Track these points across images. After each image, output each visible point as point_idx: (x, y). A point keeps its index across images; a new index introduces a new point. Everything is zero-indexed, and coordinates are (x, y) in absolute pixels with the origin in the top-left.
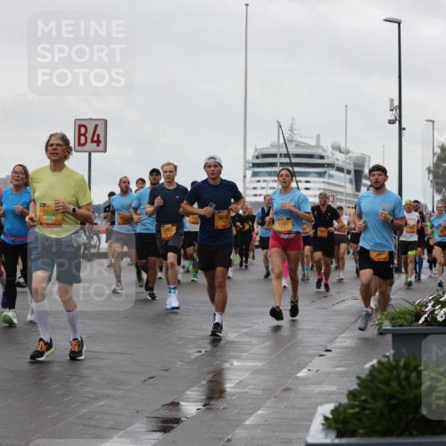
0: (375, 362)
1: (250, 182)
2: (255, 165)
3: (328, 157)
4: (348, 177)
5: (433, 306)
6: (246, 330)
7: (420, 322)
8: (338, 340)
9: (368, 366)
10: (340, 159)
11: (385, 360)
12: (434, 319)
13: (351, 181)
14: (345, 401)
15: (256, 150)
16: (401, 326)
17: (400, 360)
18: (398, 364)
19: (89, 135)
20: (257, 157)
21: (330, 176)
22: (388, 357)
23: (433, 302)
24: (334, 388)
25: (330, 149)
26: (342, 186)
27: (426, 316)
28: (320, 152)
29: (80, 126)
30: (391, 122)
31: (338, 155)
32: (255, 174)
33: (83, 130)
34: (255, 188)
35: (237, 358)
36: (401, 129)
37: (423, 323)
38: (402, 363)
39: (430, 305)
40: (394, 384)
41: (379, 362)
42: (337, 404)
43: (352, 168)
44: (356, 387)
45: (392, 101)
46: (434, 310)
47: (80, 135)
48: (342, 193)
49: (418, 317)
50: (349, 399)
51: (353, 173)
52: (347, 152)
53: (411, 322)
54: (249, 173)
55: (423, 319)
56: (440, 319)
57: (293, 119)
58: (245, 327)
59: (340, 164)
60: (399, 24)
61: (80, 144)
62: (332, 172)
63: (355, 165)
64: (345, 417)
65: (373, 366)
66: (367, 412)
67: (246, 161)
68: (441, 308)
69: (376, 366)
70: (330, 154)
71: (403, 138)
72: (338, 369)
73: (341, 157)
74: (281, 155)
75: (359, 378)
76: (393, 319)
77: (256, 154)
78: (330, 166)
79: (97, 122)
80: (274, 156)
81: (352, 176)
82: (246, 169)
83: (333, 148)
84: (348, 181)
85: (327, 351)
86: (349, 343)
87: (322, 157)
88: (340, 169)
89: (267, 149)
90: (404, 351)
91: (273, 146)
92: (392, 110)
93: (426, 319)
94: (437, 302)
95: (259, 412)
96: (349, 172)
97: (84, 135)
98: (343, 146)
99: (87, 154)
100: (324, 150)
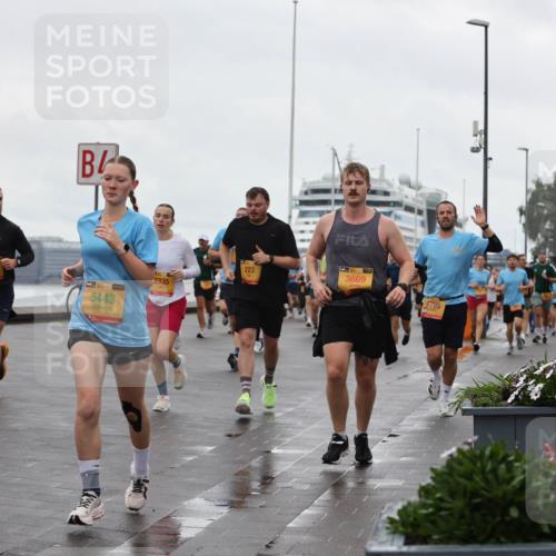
0: (453, 450)
1: (297, 223)
2: (303, 203)
3: (394, 193)
4: (420, 218)
5: (526, 381)
6: (290, 410)
7: (509, 401)
8: (405, 422)
9: (445, 455)
10: (409, 196)
11: (466, 448)
12: (527, 397)
13: (422, 224)
14: (415, 498)
15: (305, 184)
16: (484, 405)
17: (485, 448)
18: (482, 453)
19: (96, 163)
20: (306, 193)
21: (397, 217)
22: (469, 444)
23: (525, 376)
24: (400, 483)
25: (397, 183)
26: (411, 230)
27: (516, 393)
28: (384, 187)
29: (85, 152)
30: (475, 150)
31: (407, 190)
32: (303, 214)
33: (88, 158)
34: (302, 232)
35: (278, 444)
36: (486, 159)
37: (513, 401)
38: (487, 452)
39: (522, 379)
40: (477, 478)
41: (459, 451)
42: (405, 503)
43: (424, 207)
44: (429, 481)
45: (476, 123)
46: (527, 386)
47: (85, 163)
48: (411, 239)
49: (506, 394)
50: (420, 496)
51: (425, 213)
52: (419, 187)
53: (498, 401)
54: (296, 212)
55: (512, 398)
56: (534, 397)
57: (351, 146)
58: (290, 406)
59: (409, 202)
60: (486, 27)
61: (84, 175)
62: (400, 212)
63: (429, 203)
64: (415, 519)
65: (451, 455)
66: (443, 513)
67: (292, 198)
68: (536, 384)
69: (456, 455)
70: (397, 191)
71: (489, 170)
72: (404, 459)
73: (411, 193)
74: (336, 190)
75: (433, 470)
76: (475, 396)
77: (305, 189)
78: (397, 204)
79: (106, 148)
80: (327, 191)
81: (424, 217)
82: (291, 208)
83: (402, 182)
84: (419, 223)
85: (391, 436)
86: (418, 426)
87: (386, 194)
88: (409, 209)
89: (318, 182)
90: (490, 436)
91: (325, 179)
92: (476, 135)
93: (516, 396)
94: (531, 376)
95: (306, 511)
96: (420, 212)
97: (90, 163)
98: (413, 180)
99: (93, 187)
100: (390, 185)
